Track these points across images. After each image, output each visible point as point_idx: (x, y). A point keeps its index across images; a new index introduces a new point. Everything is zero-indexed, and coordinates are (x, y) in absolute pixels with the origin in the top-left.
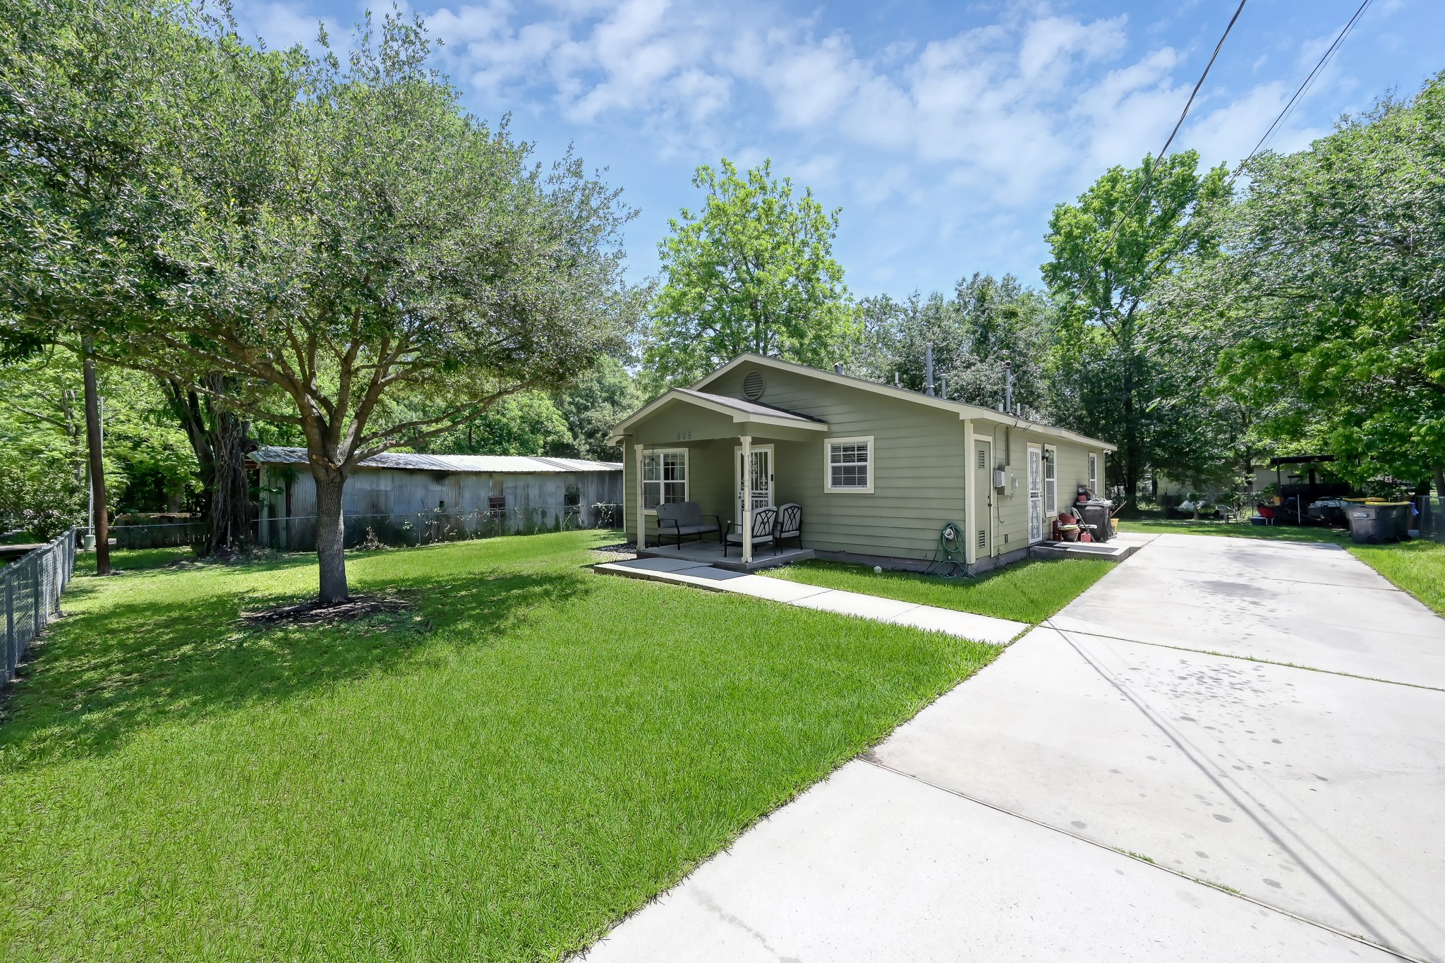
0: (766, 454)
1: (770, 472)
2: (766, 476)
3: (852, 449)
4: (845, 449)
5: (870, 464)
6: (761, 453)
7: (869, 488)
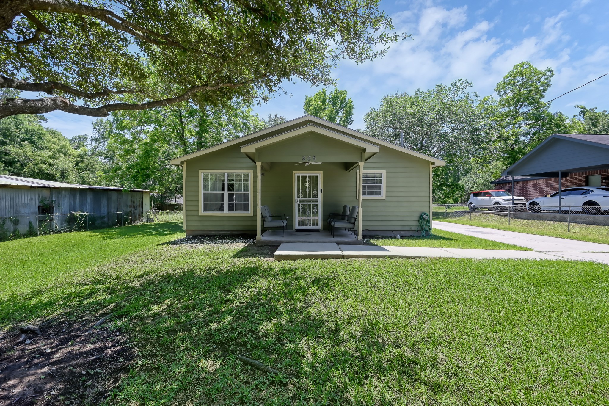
0: (317, 177)
1: (320, 186)
2: (317, 190)
3: (373, 177)
4: (369, 177)
5: (383, 185)
6: (313, 177)
7: (383, 196)
